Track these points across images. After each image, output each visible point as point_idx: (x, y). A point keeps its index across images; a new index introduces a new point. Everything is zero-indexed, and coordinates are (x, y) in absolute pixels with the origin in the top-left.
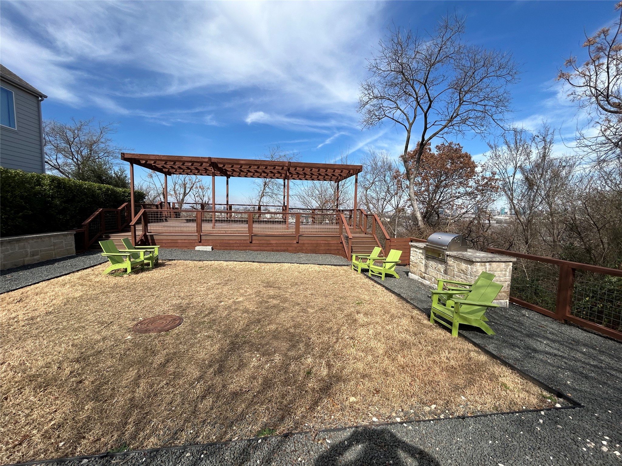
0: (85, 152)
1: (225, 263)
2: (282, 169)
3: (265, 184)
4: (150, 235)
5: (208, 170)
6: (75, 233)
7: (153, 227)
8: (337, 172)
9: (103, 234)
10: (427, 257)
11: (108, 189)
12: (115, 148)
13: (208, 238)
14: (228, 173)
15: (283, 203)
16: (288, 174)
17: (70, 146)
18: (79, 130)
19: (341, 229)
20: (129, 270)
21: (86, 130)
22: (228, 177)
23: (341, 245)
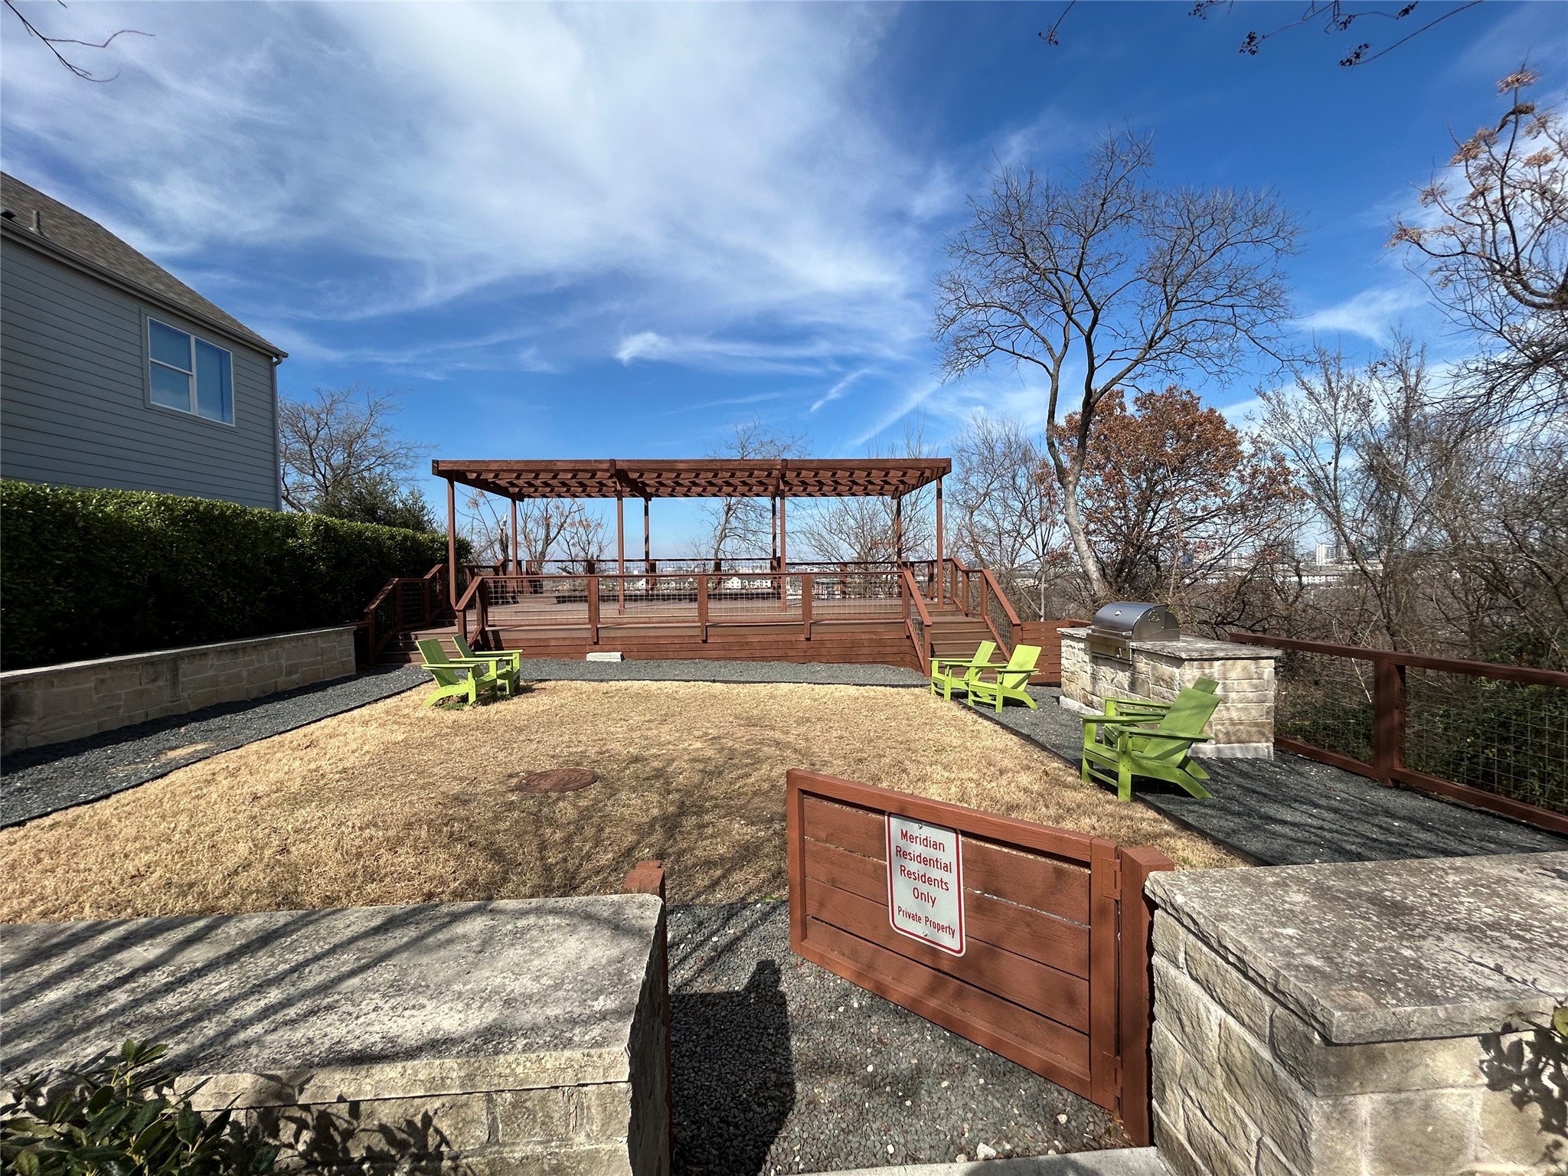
0: (338, 458)
1: (655, 685)
2: (769, 475)
3: (729, 509)
4: (493, 631)
5: (605, 486)
6: (355, 628)
7: (498, 615)
8: (894, 476)
9: (398, 631)
10: (1094, 657)
11: (406, 538)
12: (397, 446)
13: (613, 634)
14: (648, 490)
15: (771, 551)
16: (782, 487)
17: (310, 447)
18: (329, 412)
19: (907, 605)
20: (472, 698)
21: (341, 411)
22: (648, 497)
23: (908, 642)
